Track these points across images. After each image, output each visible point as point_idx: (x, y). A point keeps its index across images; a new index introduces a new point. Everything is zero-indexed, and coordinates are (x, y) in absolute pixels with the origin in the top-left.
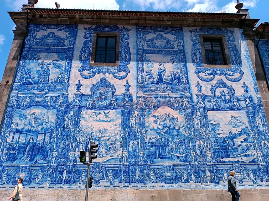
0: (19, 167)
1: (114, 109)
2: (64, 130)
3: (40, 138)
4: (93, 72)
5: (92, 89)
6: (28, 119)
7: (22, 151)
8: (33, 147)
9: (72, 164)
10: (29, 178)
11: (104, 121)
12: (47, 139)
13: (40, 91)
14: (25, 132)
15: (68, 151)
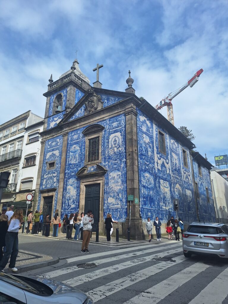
0: (148, 209)
1: (168, 181)
2: (157, 189)
3: (151, 193)
4: (160, 156)
5: (161, 167)
6: (146, 179)
7: (147, 200)
8: (150, 197)
9: (161, 210)
10: (152, 216)
11: (166, 187)
12: (153, 193)
13: (147, 162)
14: (146, 188)
15: (159, 202)
